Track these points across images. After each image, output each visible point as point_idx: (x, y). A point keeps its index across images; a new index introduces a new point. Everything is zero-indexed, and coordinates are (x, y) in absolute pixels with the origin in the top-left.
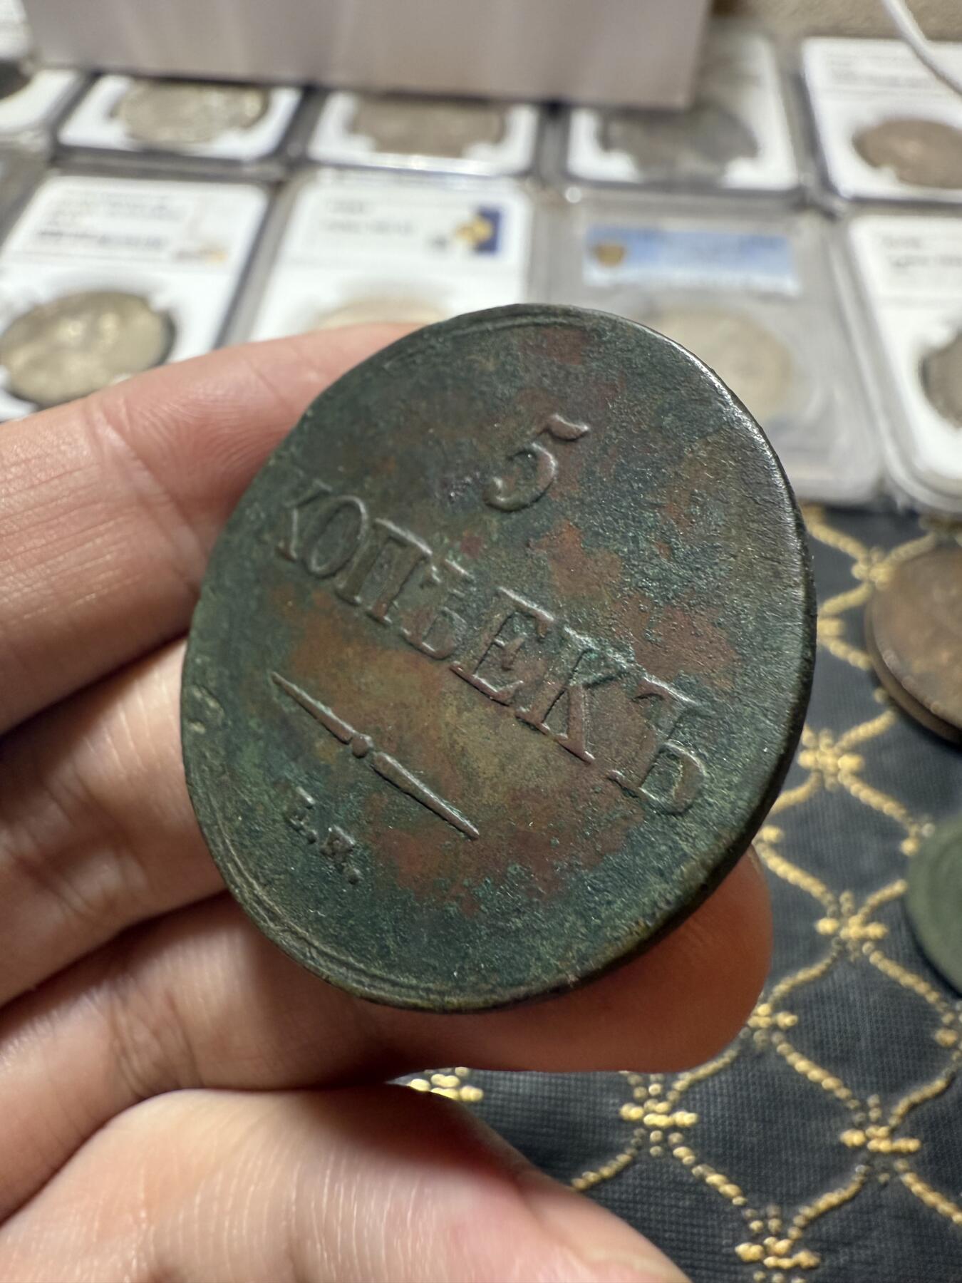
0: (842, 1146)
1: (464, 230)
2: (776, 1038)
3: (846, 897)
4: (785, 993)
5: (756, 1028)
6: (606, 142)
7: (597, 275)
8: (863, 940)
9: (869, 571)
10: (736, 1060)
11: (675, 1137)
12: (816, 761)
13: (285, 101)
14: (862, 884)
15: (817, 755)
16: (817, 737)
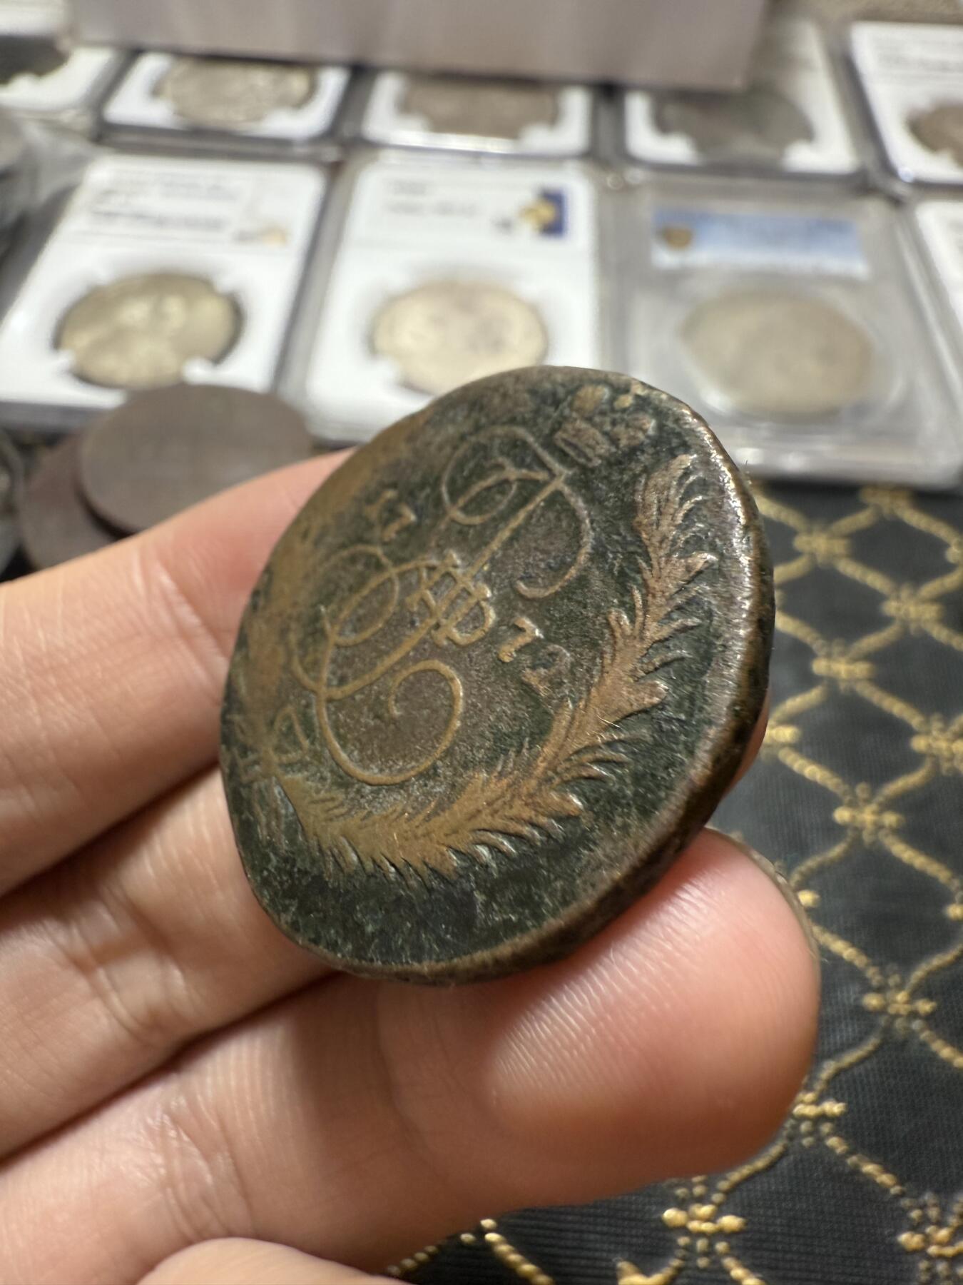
1: (527, 212)
2: (916, 1025)
4: (922, 979)
5: (897, 1016)
6: (662, 125)
7: (665, 258)
10: (879, 1048)
11: (826, 1128)
12: (929, 746)
13: (333, 82)
15: (930, 741)
16: (927, 722)
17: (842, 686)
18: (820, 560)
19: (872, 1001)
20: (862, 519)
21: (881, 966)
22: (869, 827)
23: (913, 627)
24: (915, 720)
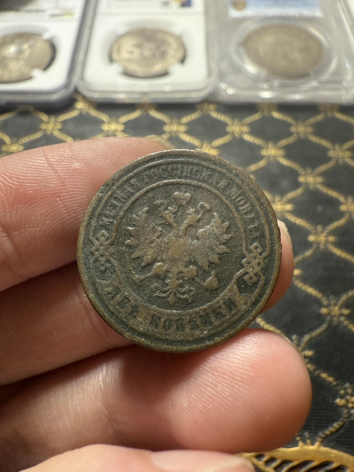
2: (342, 319)
4: (344, 301)
5: (335, 316)
7: (234, 14)
10: (327, 329)
12: (348, 208)
16: (346, 199)
17: (311, 186)
18: (302, 136)
19: (324, 311)
20: (319, 118)
21: (328, 297)
22: (323, 242)
23: (340, 160)
24: (342, 199)
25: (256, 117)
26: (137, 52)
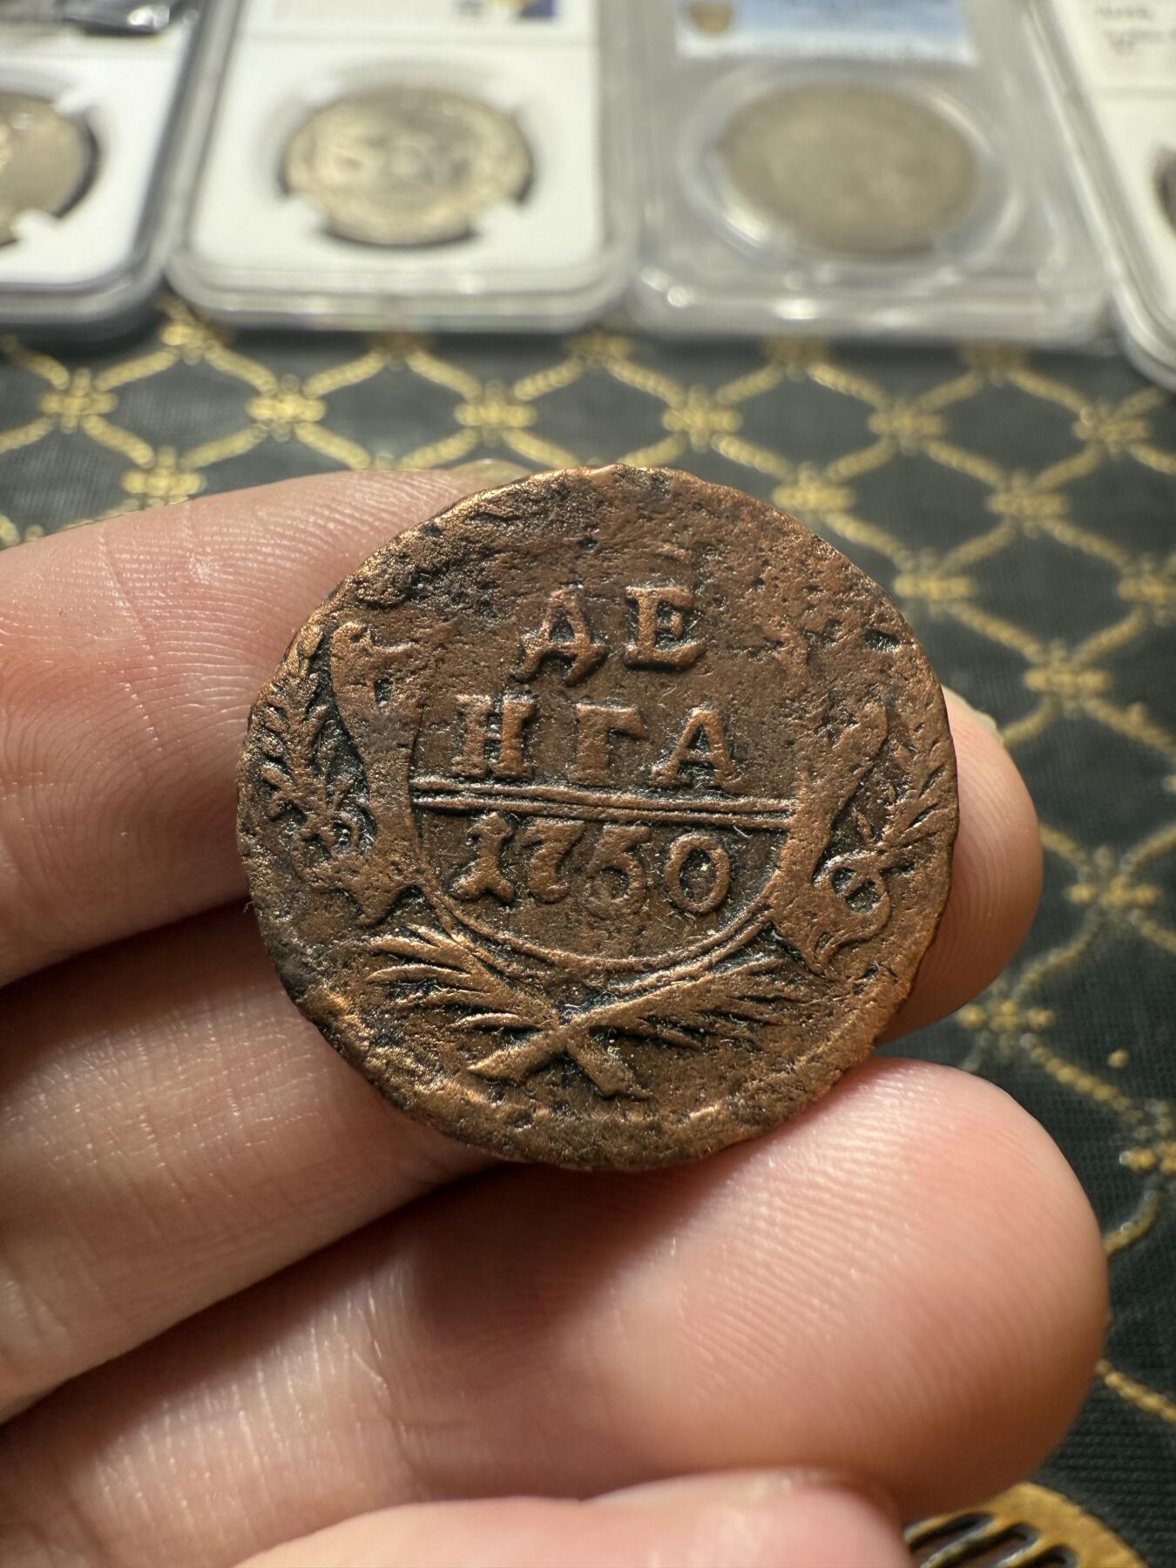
0: (1126, 1172)
2: (1026, 1041)
3: (1102, 856)
4: (1032, 983)
5: (1003, 1030)
7: (695, 45)
8: (1129, 907)
9: (1096, 428)
14: (1122, 835)
15: (1050, 675)
16: (1046, 650)
17: (933, 610)
18: (905, 443)
19: (969, 1016)
20: (963, 387)
23: (1028, 525)
24: (1030, 649)
25: (759, 382)
26: (371, 163)
